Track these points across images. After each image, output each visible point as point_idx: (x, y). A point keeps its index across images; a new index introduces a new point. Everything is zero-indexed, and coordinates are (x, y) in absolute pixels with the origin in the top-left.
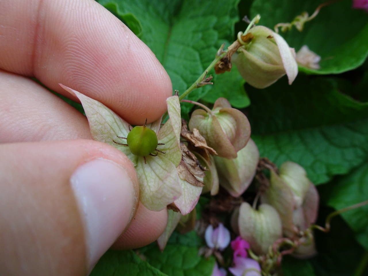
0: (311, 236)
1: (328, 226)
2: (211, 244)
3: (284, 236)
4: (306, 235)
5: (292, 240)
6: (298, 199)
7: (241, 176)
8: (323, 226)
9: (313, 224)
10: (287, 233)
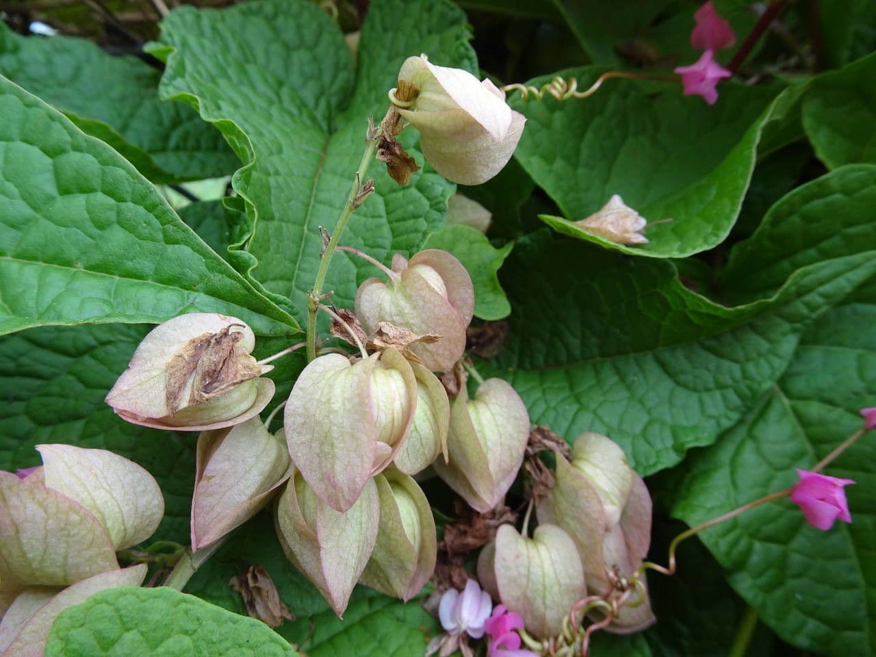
0: (642, 585)
1: (672, 561)
2: (448, 625)
3: (591, 592)
4: (632, 586)
5: (606, 598)
6: (612, 510)
7: (493, 468)
8: (665, 564)
9: (645, 560)
10: (595, 584)
